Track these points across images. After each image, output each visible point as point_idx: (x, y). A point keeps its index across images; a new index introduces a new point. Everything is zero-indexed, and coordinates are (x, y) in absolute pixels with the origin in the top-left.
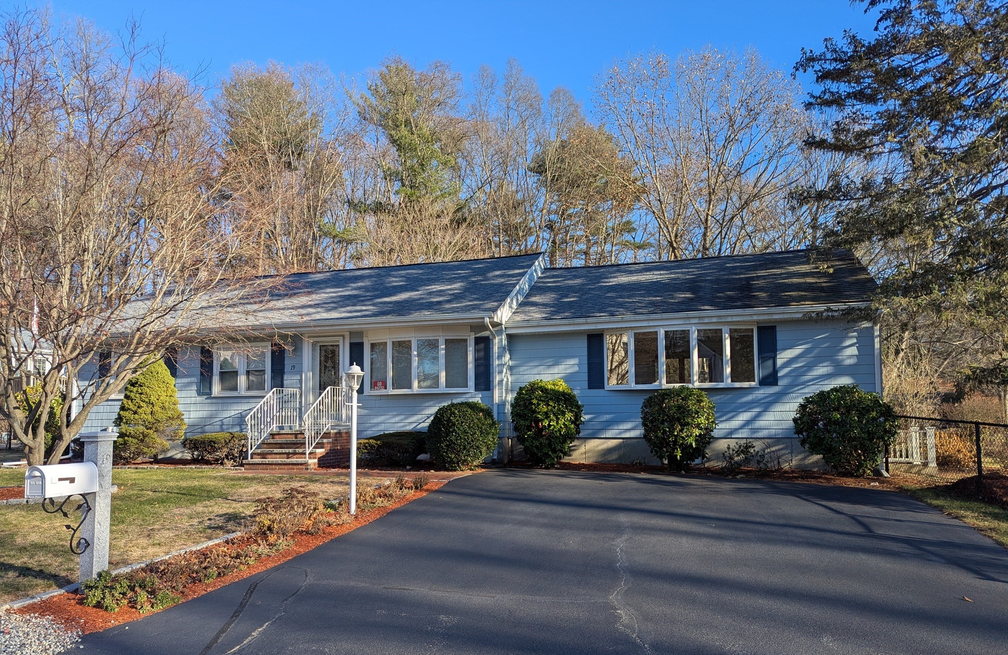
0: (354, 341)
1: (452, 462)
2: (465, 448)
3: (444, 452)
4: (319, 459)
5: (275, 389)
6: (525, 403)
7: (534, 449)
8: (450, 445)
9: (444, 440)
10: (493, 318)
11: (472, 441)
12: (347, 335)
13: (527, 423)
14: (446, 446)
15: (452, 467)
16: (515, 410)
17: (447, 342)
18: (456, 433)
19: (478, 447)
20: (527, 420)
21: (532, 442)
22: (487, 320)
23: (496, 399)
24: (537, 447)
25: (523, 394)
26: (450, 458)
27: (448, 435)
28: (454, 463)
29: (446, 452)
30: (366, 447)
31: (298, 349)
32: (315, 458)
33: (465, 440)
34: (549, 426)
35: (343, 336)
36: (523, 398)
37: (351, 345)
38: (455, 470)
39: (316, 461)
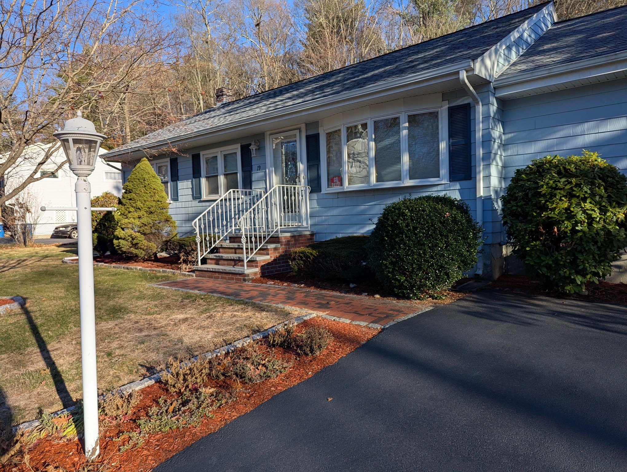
0: (311, 133)
1: (401, 286)
2: (420, 269)
3: (389, 272)
4: (263, 267)
5: (231, 190)
6: (527, 195)
7: (545, 270)
8: (397, 262)
9: (389, 255)
10: (473, 70)
11: (432, 257)
12: (303, 126)
13: (531, 227)
14: (392, 263)
15: (403, 293)
16: (509, 206)
17: (412, 119)
18: (405, 244)
19: (442, 267)
20: (530, 222)
21: (539, 257)
22: (463, 75)
23: (481, 192)
24: (548, 267)
25: (522, 180)
26: (399, 281)
27: (393, 248)
28: (406, 288)
29: (392, 273)
30: (301, 257)
31: (261, 148)
32: (257, 267)
33: (420, 255)
34: (574, 231)
35: (300, 129)
36: (522, 186)
37: (308, 137)
38: (409, 298)
39: (257, 270)
